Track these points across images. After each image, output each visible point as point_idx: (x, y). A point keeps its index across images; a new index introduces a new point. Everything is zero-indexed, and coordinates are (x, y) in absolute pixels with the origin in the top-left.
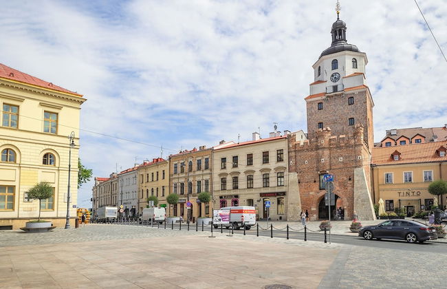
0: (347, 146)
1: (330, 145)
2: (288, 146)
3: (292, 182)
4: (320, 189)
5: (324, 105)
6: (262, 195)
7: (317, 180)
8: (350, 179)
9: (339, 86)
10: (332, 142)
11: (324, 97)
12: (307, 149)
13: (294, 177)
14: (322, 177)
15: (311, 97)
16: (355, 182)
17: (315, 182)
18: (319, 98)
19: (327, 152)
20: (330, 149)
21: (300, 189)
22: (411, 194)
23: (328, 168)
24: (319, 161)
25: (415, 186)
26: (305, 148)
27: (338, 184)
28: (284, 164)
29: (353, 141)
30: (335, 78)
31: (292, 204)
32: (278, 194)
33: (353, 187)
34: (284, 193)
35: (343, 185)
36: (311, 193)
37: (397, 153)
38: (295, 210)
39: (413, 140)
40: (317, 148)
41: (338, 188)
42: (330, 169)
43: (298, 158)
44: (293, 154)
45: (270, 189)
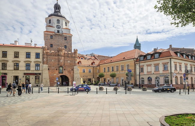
0: (72, 57)
1: (64, 55)
2: (43, 52)
3: (45, 69)
4: (59, 73)
5: (54, 37)
6: (25, 74)
7: (58, 69)
8: (72, 70)
9: (60, 31)
10: (65, 54)
11: (54, 34)
12: (53, 55)
13: (46, 66)
14: (60, 68)
15: (47, 31)
16: (75, 71)
17: (57, 70)
18: (51, 33)
19: (63, 58)
20: (64, 57)
21: (49, 72)
22: (85, 77)
23: (63, 64)
24: (59, 61)
25: (86, 74)
26: (53, 54)
27: (67, 72)
28: (40, 60)
29: (74, 55)
30: (58, 27)
31: (45, 79)
32: (36, 74)
33: (73, 73)
34: (40, 74)
35: (69, 72)
36: (54, 74)
37: (80, 62)
38: (46, 82)
39: (80, 58)
40: (58, 55)
41: (67, 73)
42: (64, 65)
43: (48, 58)
44: (46, 56)
45: (30, 71)
